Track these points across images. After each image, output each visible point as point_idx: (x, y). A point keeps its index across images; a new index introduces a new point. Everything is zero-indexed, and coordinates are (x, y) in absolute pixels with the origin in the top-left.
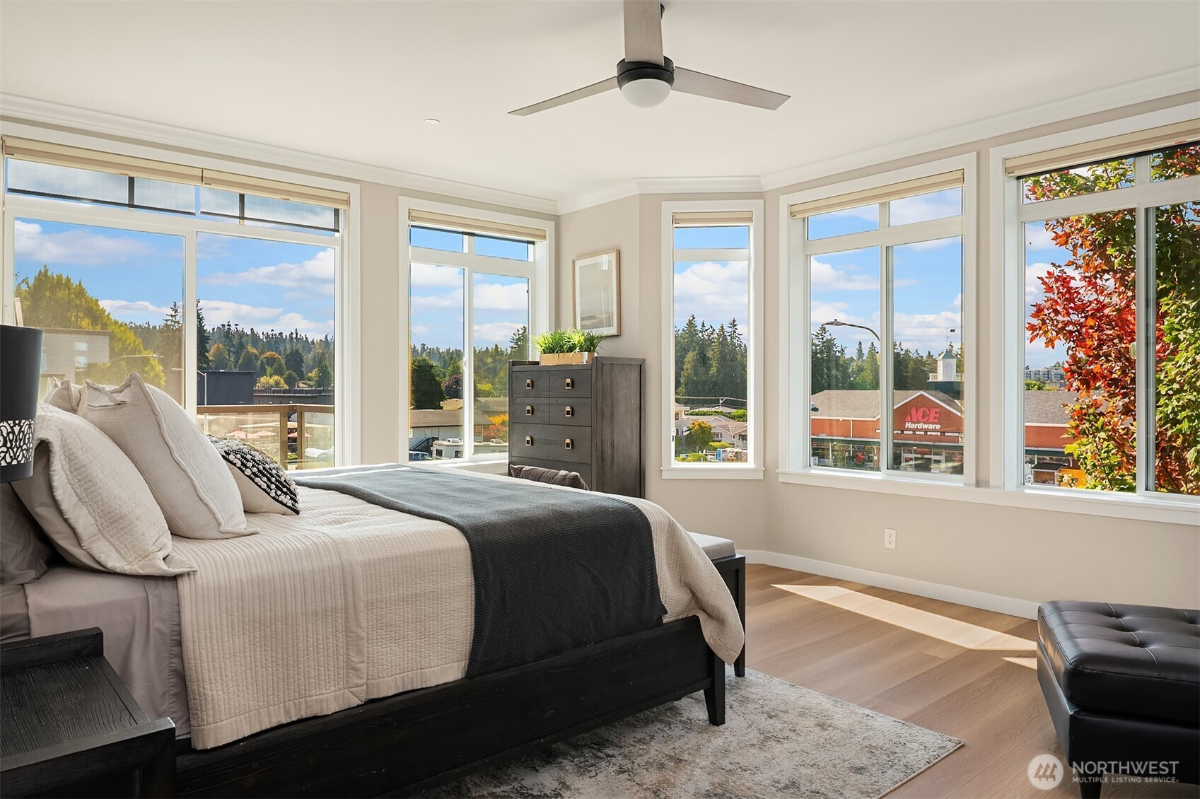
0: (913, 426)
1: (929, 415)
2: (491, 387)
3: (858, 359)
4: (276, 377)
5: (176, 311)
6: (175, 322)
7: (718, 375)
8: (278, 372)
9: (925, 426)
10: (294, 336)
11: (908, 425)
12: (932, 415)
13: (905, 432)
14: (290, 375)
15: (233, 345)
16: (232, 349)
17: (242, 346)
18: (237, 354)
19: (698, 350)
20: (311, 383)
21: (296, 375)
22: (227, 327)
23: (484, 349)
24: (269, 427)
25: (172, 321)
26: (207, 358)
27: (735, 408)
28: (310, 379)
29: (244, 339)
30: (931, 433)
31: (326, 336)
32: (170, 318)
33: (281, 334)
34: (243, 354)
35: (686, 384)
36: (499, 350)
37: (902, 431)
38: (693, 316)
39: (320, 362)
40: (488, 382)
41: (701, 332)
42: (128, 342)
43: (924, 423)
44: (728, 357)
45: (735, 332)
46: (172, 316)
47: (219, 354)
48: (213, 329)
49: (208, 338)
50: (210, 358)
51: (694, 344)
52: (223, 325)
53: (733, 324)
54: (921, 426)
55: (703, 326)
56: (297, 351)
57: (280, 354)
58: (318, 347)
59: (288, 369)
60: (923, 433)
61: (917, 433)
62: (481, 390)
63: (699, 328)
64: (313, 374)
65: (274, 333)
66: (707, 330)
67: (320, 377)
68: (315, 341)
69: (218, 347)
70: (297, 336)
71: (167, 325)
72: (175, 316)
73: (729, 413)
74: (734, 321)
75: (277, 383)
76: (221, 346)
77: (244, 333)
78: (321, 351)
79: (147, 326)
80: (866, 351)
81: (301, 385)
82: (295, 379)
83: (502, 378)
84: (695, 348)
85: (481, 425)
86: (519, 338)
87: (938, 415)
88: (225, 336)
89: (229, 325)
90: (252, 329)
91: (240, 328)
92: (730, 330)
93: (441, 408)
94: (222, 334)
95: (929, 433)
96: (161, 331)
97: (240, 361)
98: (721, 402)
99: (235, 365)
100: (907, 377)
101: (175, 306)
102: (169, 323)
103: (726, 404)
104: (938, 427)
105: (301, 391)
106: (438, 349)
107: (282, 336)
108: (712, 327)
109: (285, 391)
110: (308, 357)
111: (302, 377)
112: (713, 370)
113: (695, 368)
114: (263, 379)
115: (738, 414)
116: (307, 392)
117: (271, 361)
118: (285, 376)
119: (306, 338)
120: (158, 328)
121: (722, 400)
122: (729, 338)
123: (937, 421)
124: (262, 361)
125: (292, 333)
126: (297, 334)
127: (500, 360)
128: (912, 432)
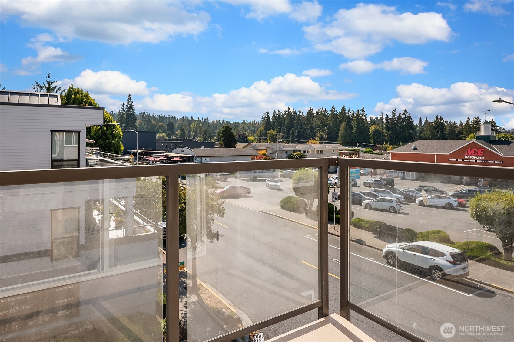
0: (469, 157)
1: (478, 152)
2: (254, 138)
3: (420, 126)
4: (163, 134)
5: (124, 106)
6: (123, 111)
7: (356, 133)
8: (164, 132)
9: (476, 158)
10: (170, 117)
11: (466, 157)
12: (480, 152)
13: (464, 160)
14: (169, 133)
15: (146, 120)
16: (145, 122)
17: (149, 121)
18: (148, 124)
19: (347, 121)
20: (178, 136)
21: (171, 133)
22: (143, 113)
23: (249, 122)
24: (163, 155)
25: (122, 110)
26: (136, 126)
27: (365, 148)
28: (177, 135)
29: (150, 118)
30: (478, 161)
31: (183, 116)
32: (121, 109)
33: (165, 116)
34: (150, 124)
35: (342, 137)
36: (256, 122)
37: (463, 160)
38: (344, 106)
39: (181, 128)
40: (251, 136)
41: (348, 113)
42: (107, 118)
43: (475, 156)
44: (361, 124)
45: (364, 113)
46: (122, 108)
47: (140, 123)
48: (138, 114)
49: (136, 117)
50: (137, 126)
51: (345, 119)
52: (142, 112)
53: (363, 110)
54: (473, 157)
55: (349, 110)
56: (172, 123)
57: (164, 124)
58: (179, 121)
59: (168, 130)
60: (474, 161)
61: (471, 161)
62: (249, 139)
63: (347, 111)
64: (178, 132)
65: (162, 115)
66: (351, 112)
67: (181, 134)
68: (179, 119)
69: (140, 122)
70: (171, 117)
71: (120, 112)
72: (123, 108)
73: (362, 150)
74: (363, 108)
75: (164, 137)
76: (141, 121)
77: (150, 115)
78: (181, 123)
79: (112, 113)
80: (423, 122)
81: (173, 137)
82: (171, 134)
83: (258, 134)
84: (345, 120)
85: (255, 155)
86: (265, 117)
87: (483, 152)
88: (143, 117)
89: (144, 112)
90: (153, 114)
91: (148, 114)
92: (361, 112)
93: (235, 147)
94: (141, 116)
95: (477, 161)
96: (118, 115)
97: (149, 127)
98: (358, 145)
99: (147, 129)
100: (446, 134)
101: (123, 104)
102: (121, 111)
103: (360, 146)
104: (483, 158)
105: (173, 140)
106: (229, 122)
107: (165, 117)
108: (353, 111)
109: (167, 140)
110: (176, 125)
111: (174, 134)
112: (354, 130)
113: (346, 130)
114: (158, 135)
115: (367, 150)
116: (175, 140)
117: (161, 127)
118: (167, 133)
119: (175, 117)
120: (116, 114)
121: (358, 144)
122: (361, 116)
123: (482, 155)
124: (157, 127)
125: (169, 115)
126: (171, 116)
127: (256, 126)
128: (468, 161)
